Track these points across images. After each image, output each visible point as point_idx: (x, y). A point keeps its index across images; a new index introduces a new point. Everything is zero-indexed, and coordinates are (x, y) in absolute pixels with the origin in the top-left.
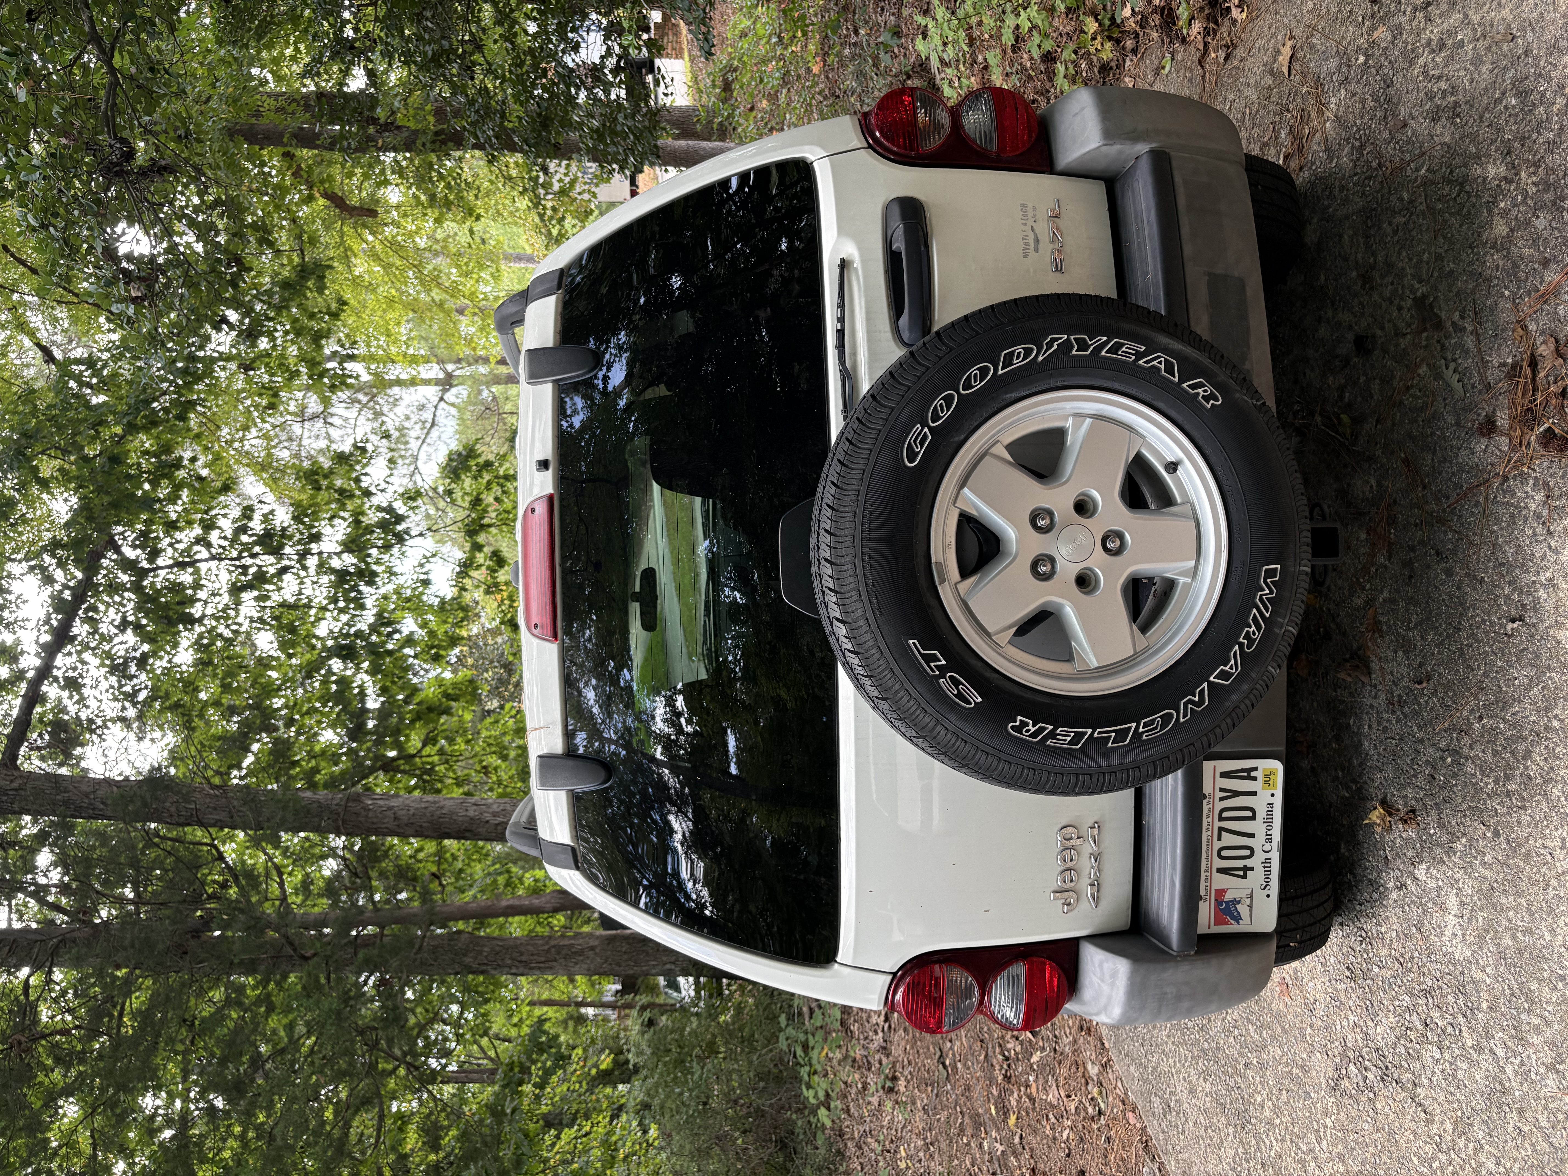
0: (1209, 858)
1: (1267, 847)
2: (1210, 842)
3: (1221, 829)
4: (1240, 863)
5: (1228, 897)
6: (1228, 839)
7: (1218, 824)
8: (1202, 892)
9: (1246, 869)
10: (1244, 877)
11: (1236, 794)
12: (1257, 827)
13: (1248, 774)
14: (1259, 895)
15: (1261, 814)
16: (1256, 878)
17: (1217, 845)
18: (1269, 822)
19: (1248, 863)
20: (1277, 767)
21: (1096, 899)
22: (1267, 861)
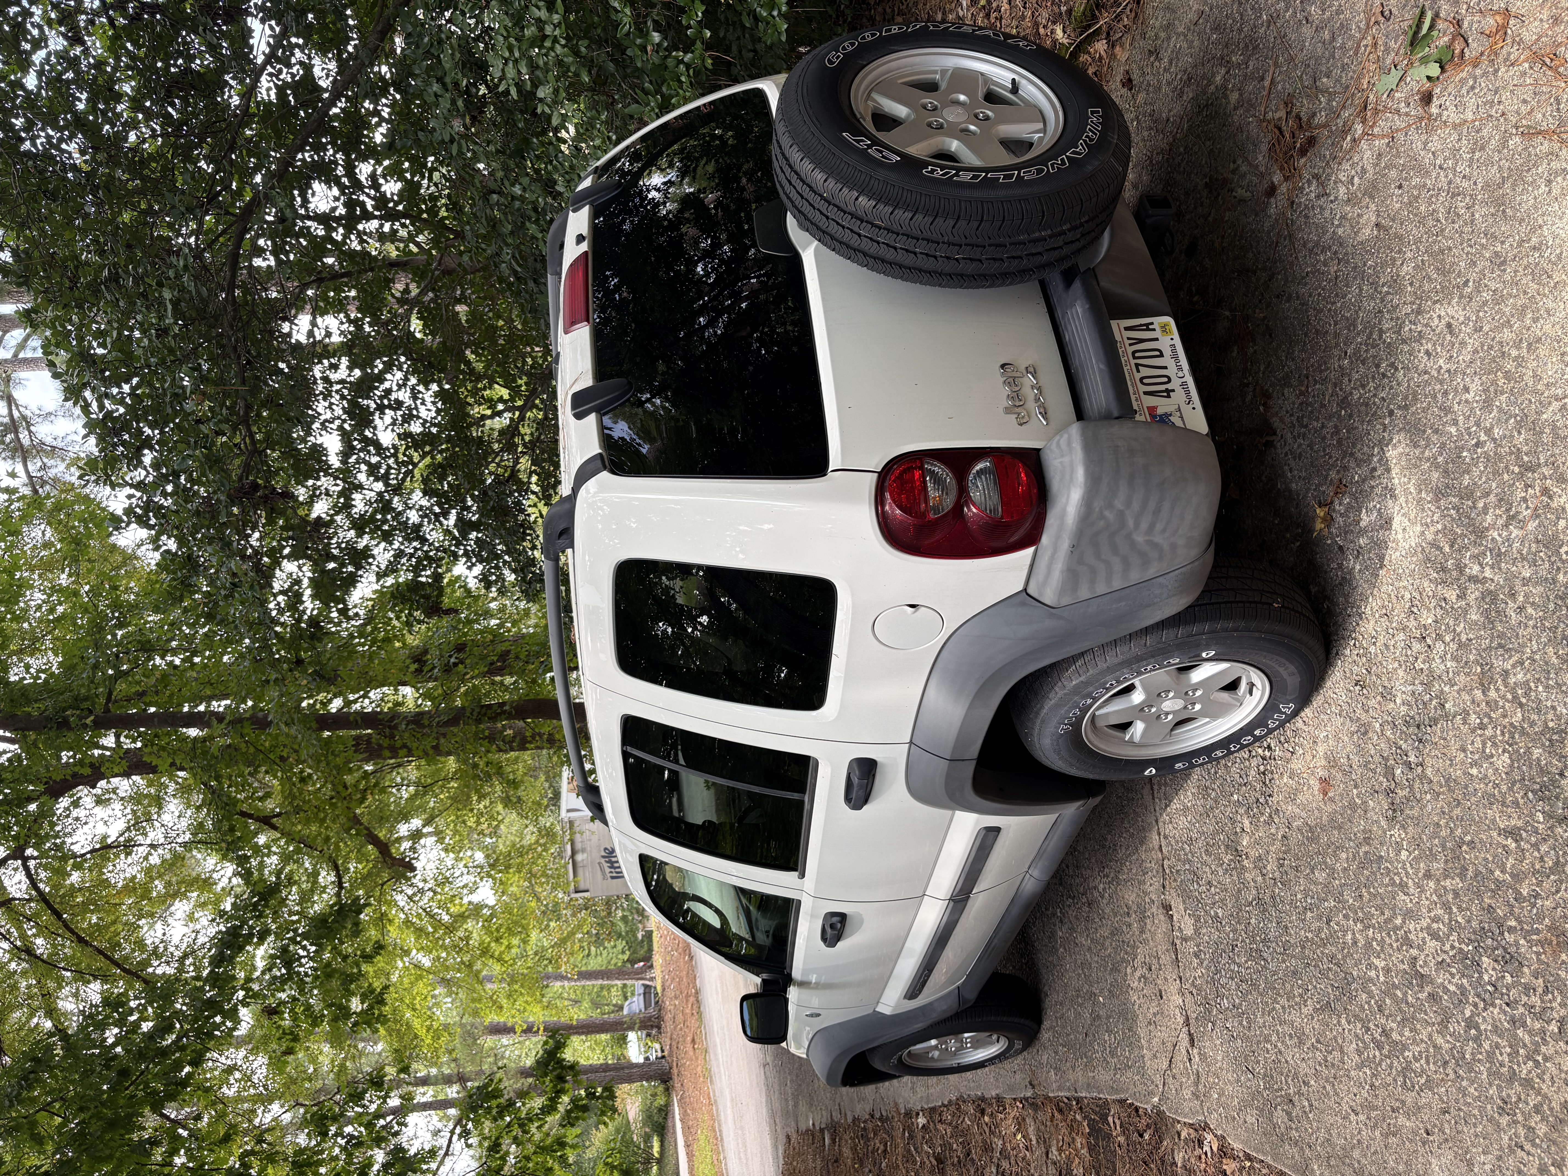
0: (1134, 384)
1: (1180, 374)
2: (1132, 376)
3: (1137, 365)
4: (1163, 387)
5: (1160, 411)
6: (1145, 372)
7: (1133, 362)
8: (1135, 407)
9: (1168, 391)
10: (1169, 396)
11: (1141, 341)
12: (1167, 360)
13: (1147, 327)
14: (1186, 410)
15: (1167, 352)
16: (1179, 396)
17: (1138, 376)
18: (1175, 357)
19: (1169, 386)
20: (1169, 320)
21: (1045, 415)
22: (1184, 385)
